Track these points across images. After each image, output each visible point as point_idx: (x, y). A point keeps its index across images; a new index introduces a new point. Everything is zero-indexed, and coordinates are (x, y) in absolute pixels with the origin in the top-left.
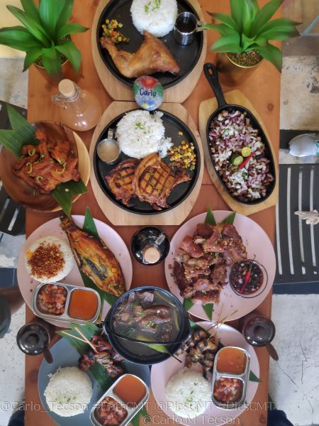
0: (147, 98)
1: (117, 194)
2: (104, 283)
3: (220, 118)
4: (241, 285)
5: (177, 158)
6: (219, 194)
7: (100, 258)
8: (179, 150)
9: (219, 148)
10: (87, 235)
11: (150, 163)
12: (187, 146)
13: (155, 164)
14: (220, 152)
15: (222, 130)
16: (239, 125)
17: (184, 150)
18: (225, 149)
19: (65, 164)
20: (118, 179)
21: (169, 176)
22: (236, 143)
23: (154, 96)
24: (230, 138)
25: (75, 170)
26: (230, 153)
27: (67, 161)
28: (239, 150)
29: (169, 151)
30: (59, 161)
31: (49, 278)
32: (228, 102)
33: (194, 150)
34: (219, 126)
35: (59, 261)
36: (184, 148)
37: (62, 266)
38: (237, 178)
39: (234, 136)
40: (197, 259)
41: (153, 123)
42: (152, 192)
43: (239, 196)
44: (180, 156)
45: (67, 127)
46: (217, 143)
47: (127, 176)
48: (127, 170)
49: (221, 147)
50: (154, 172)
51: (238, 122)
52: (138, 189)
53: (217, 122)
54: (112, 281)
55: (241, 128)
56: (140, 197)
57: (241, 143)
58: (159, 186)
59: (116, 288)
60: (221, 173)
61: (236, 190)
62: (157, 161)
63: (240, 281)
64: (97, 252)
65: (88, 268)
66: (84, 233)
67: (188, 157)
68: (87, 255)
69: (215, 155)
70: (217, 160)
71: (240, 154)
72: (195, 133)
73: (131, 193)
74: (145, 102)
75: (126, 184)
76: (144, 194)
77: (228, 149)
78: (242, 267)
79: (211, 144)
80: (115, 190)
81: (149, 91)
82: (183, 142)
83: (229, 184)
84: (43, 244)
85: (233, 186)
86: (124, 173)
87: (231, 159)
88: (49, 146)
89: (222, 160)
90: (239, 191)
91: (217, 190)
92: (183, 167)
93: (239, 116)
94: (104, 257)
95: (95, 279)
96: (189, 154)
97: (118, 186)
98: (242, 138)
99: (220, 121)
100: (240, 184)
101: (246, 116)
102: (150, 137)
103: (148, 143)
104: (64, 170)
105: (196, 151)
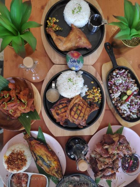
0: (75, 64)
1: (57, 119)
2: (49, 170)
3: (114, 74)
4: (127, 167)
5: (91, 97)
6: (114, 115)
7: (47, 156)
8: (92, 92)
9: (114, 90)
10: (39, 142)
11: (77, 101)
12: (96, 90)
13: (79, 101)
14: (115, 93)
15: (115, 80)
16: (124, 77)
17: (95, 92)
18: (117, 91)
19: (26, 102)
20: (57, 110)
21: (87, 107)
22: (124, 88)
23: (79, 63)
24: (120, 85)
25: (33, 105)
26: (120, 93)
27: (27, 100)
28: (125, 91)
29: (86, 93)
30: (23, 101)
31: (17, 171)
32: (118, 65)
33: (100, 92)
34: (114, 78)
35: (24, 161)
36: (95, 91)
37: (25, 164)
38: (124, 107)
39: (122, 84)
40: (105, 158)
41: (78, 78)
42: (78, 118)
43: (125, 117)
44: (93, 96)
45: (27, 80)
46: (113, 88)
47: (62, 108)
48: (63, 104)
49: (115, 90)
50: (78, 106)
51: (124, 76)
52: (69, 116)
53: (113, 76)
54: (54, 168)
55: (126, 79)
56: (71, 121)
57: (126, 87)
58: (82, 114)
59: (57, 172)
60: (116, 104)
61: (124, 114)
62: (80, 99)
63: (127, 166)
64: (46, 153)
65: (40, 162)
66: (38, 142)
67: (97, 96)
68: (39, 154)
69: (112, 95)
70: (113, 97)
71: (126, 94)
72: (101, 82)
73: (65, 118)
74: (73, 66)
75: (62, 113)
76: (73, 119)
77: (119, 91)
78: (128, 157)
79: (109, 88)
80: (56, 117)
81: (76, 60)
82: (94, 88)
83: (120, 111)
84: (14, 151)
85: (122, 112)
86: (61, 106)
87: (121, 97)
88: (17, 91)
89: (116, 97)
90: (126, 115)
91: (112, 113)
92: (94, 101)
93: (124, 72)
94: (49, 155)
95: (45, 168)
96: (98, 94)
97: (58, 114)
98: (126, 85)
99: (114, 75)
100: (126, 110)
101: (128, 72)
102: (76, 86)
103: (75, 90)
104: (26, 106)
105: (101, 93)
